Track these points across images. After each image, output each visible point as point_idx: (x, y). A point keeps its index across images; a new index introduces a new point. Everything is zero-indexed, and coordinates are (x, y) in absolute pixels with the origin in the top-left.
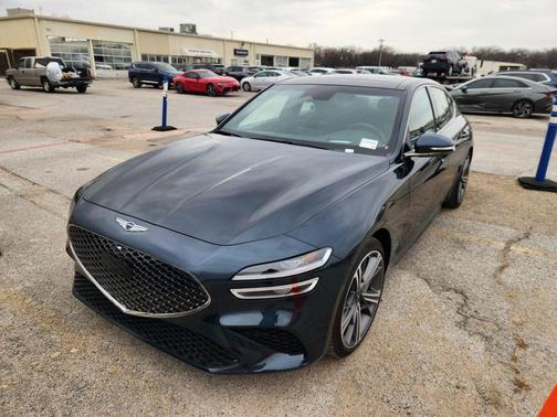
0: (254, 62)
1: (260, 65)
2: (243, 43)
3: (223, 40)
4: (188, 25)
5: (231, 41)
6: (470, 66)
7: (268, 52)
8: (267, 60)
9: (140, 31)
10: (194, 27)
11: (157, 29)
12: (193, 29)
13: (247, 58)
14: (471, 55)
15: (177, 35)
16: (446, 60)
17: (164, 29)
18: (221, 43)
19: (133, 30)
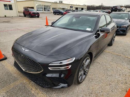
0: (74, 9)
1: (75, 10)
2: (72, 5)
3: (68, 4)
4: (61, 1)
5: (69, 4)
6: (123, 10)
7: (77, 7)
8: (77, 9)
9: (52, 3)
10: (62, 1)
11: (54, 2)
12: (62, 2)
13: (73, 8)
14: (124, 7)
15: (58, 3)
16: (117, 8)
17: (55, 2)
18: (68, 5)
19: (51, 3)
